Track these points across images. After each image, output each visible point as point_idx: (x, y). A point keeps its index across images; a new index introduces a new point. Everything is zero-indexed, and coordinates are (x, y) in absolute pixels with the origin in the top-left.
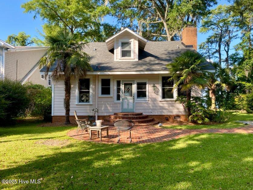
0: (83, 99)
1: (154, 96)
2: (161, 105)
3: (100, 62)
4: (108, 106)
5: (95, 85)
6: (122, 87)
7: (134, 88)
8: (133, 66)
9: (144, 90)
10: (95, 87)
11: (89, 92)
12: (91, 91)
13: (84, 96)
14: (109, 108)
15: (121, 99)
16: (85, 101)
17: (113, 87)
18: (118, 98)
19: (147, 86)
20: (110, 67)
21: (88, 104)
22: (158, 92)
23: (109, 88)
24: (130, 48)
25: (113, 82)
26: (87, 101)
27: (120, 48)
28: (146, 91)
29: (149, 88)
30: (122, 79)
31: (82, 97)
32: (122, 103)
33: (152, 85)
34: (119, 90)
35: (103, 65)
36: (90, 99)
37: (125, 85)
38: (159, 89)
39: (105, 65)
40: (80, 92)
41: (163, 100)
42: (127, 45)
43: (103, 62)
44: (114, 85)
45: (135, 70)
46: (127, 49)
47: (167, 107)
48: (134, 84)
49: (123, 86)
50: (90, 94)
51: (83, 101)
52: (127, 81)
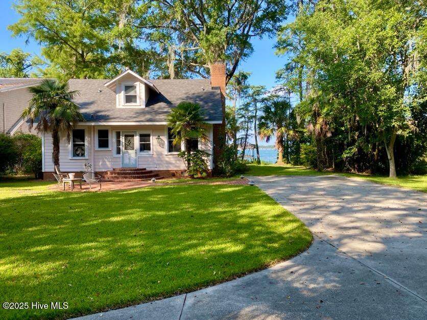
0: (78, 152)
1: (159, 149)
2: (167, 159)
3: (99, 109)
4: (106, 160)
5: (91, 137)
6: (122, 139)
7: (137, 140)
8: (135, 116)
9: (148, 143)
10: (91, 140)
11: (84, 145)
12: (86, 143)
13: (78, 150)
14: (108, 163)
15: (121, 152)
16: (80, 155)
17: (112, 139)
18: (119, 151)
19: (151, 137)
20: (108, 116)
21: (83, 158)
22: (163, 144)
23: (108, 140)
24: (136, 92)
25: (112, 134)
26: (83, 155)
27: (123, 92)
28: (150, 144)
29: (153, 141)
30: (122, 130)
31: (77, 150)
32: (123, 157)
33: (157, 137)
34: (119, 142)
35: (100, 114)
36: (86, 153)
37: (126, 136)
38: (164, 142)
39: (103, 114)
40: (75, 145)
41: (169, 154)
42: (131, 89)
43: (103, 109)
44: (112, 137)
45: (135, 120)
46: (131, 93)
47: (174, 162)
48: (136, 136)
49: (124, 137)
50: (86, 147)
51: (78, 155)
52: (129, 132)
